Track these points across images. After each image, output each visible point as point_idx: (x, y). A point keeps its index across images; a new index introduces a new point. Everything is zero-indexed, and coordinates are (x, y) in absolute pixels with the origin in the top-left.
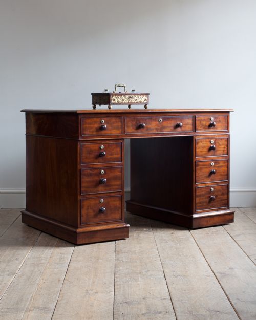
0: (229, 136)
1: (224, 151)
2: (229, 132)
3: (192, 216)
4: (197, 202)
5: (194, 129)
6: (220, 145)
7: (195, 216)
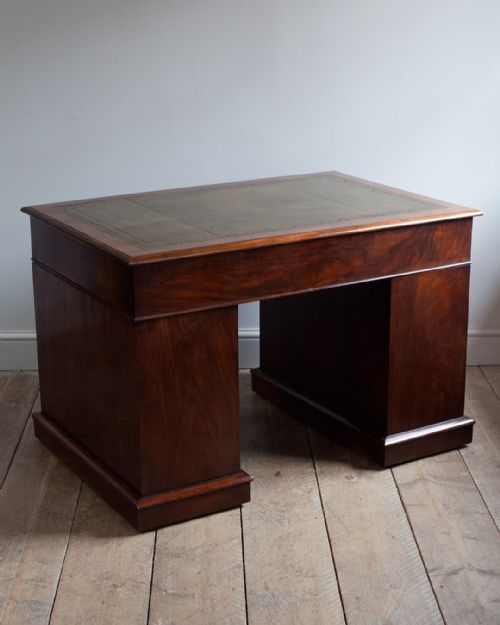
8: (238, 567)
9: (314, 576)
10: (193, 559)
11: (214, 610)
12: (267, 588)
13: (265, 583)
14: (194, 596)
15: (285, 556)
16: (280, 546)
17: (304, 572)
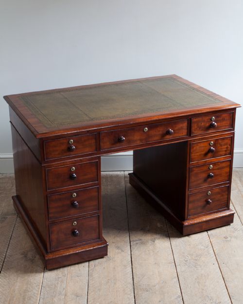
0: (233, 134)
1: (226, 151)
2: (234, 130)
3: (183, 224)
4: (190, 207)
5: (189, 132)
6: (221, 146)
7: (186, 223)
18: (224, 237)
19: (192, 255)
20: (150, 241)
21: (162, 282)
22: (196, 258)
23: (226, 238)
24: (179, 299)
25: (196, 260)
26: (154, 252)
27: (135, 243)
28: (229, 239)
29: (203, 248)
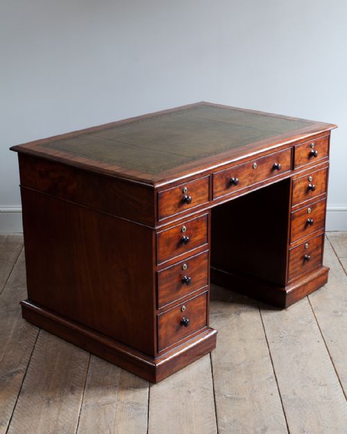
0: (328, 164)
1: (322, 187)
2: (328, 159)
3: (286, 292)
4: (290, 269)
5: (293, 166)
8: (271, 377)
9: (325, 385)
10: (240, 372)
11: (261, 410)
12: (294, 394)
13: (293, 390)
14: (245, 399)
15: (303, 370)
16: (298, 362)
17: (318, 382)
18: (334, 312)
19: (290, 331)
20: (233, 314)
21: (249, 360)
22: (295, 335)
23: (336, 312)
24: (271, 380)
25: (295, 337)
26: (238, 326)
27: (213, 315)
28: (340, 313)
29: (303, 322)
